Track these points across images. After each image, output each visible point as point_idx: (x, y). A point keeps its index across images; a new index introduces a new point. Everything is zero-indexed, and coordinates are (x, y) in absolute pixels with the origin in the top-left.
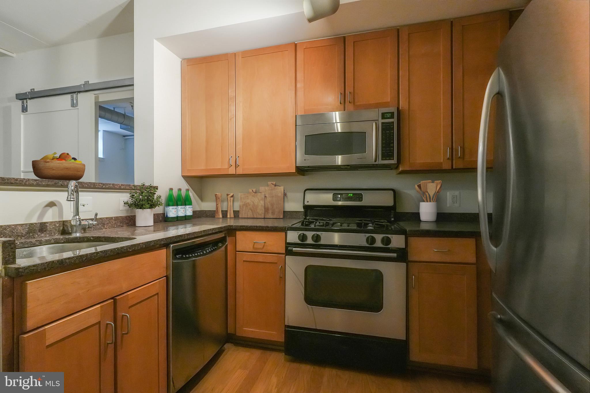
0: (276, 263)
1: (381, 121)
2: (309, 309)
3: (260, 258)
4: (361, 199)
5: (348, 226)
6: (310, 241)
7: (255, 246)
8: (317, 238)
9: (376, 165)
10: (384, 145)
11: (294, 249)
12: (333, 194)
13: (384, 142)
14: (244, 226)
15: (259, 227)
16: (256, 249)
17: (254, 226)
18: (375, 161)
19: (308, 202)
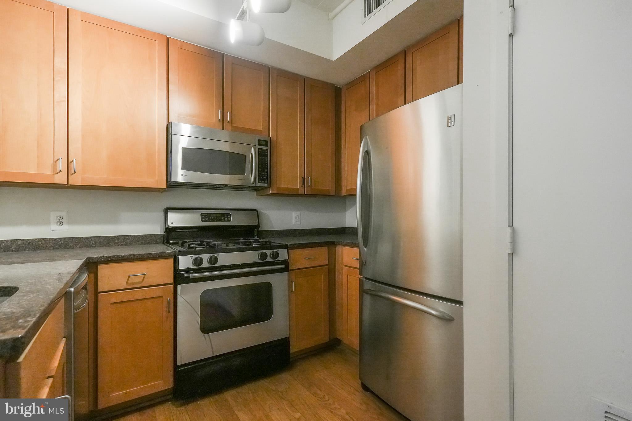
0: (162, 297)
1: (258, 147)
2: (205, 339)
3: (139, 294)
4: (229, 219)
5: (227, 246)
6: (205, 264)
7: (130, 281)
8: (213, 260)
9: (251, 187)
10: (260, 169)
11: (191, 275)
12: (201, 214)
13: (260, 166)
14: (114, 256)
15: (137, 256)
16: (133, 284)
17: (130, 255)
18: (253, 183)
19: (172, 223)
